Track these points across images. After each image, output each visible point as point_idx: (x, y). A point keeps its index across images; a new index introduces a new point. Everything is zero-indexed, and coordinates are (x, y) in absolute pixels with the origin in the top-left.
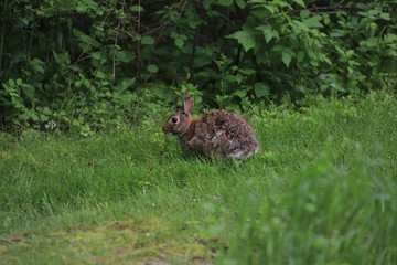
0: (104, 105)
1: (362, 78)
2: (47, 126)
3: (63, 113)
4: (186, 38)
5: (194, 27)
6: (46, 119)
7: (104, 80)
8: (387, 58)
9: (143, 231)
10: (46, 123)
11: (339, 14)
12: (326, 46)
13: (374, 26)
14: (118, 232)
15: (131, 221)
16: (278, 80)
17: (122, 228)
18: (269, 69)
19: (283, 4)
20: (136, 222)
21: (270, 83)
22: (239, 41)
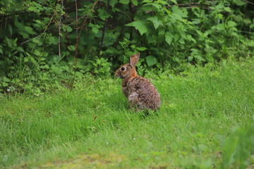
0: (45, 74)
1: (215, 51)
2: (8, 90)
3: (18, 80)
4: (99, 27)
5: (104, 19)
6: (7, 85)
7: (42, 57)
8: (230, 37)
9: (108, 162)
10: (7, 88)
11: (193, 8)
12: (188, 30)
13: (221, 16)
14: (90, 163)
15: (97, 155)
16: (162, 54)
17: (92, 160)
18: (155, 47)
19: (164, 3)
20: (101, 156)
21: (156, 56)
22: (136, 28)
